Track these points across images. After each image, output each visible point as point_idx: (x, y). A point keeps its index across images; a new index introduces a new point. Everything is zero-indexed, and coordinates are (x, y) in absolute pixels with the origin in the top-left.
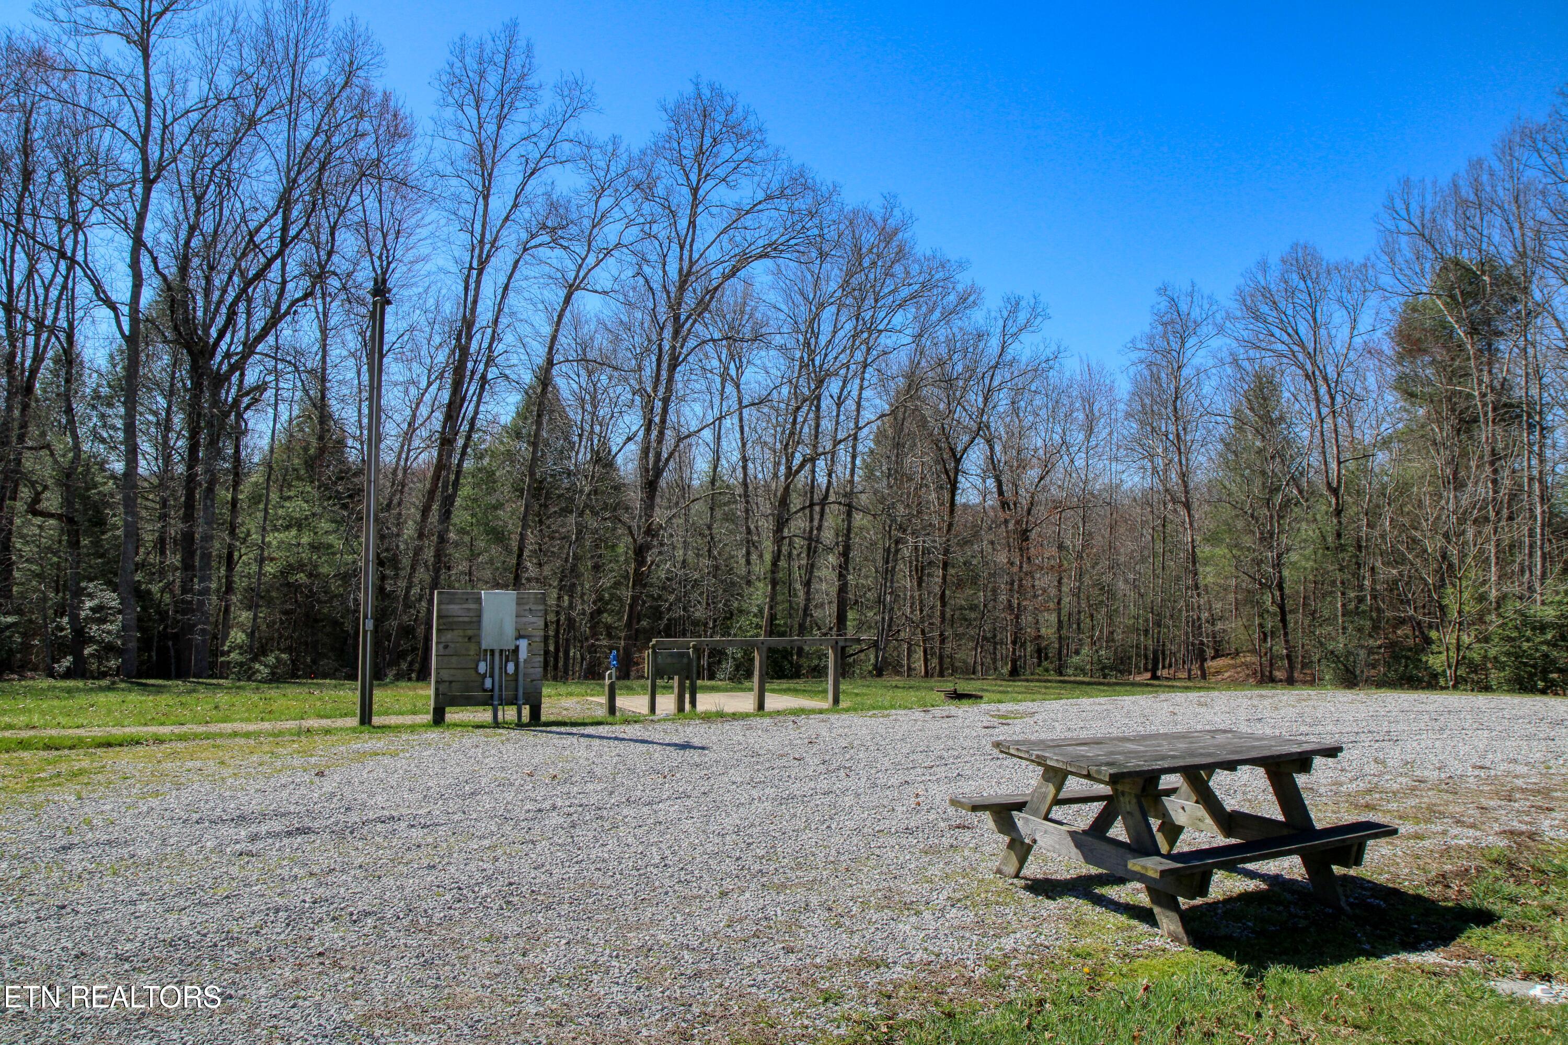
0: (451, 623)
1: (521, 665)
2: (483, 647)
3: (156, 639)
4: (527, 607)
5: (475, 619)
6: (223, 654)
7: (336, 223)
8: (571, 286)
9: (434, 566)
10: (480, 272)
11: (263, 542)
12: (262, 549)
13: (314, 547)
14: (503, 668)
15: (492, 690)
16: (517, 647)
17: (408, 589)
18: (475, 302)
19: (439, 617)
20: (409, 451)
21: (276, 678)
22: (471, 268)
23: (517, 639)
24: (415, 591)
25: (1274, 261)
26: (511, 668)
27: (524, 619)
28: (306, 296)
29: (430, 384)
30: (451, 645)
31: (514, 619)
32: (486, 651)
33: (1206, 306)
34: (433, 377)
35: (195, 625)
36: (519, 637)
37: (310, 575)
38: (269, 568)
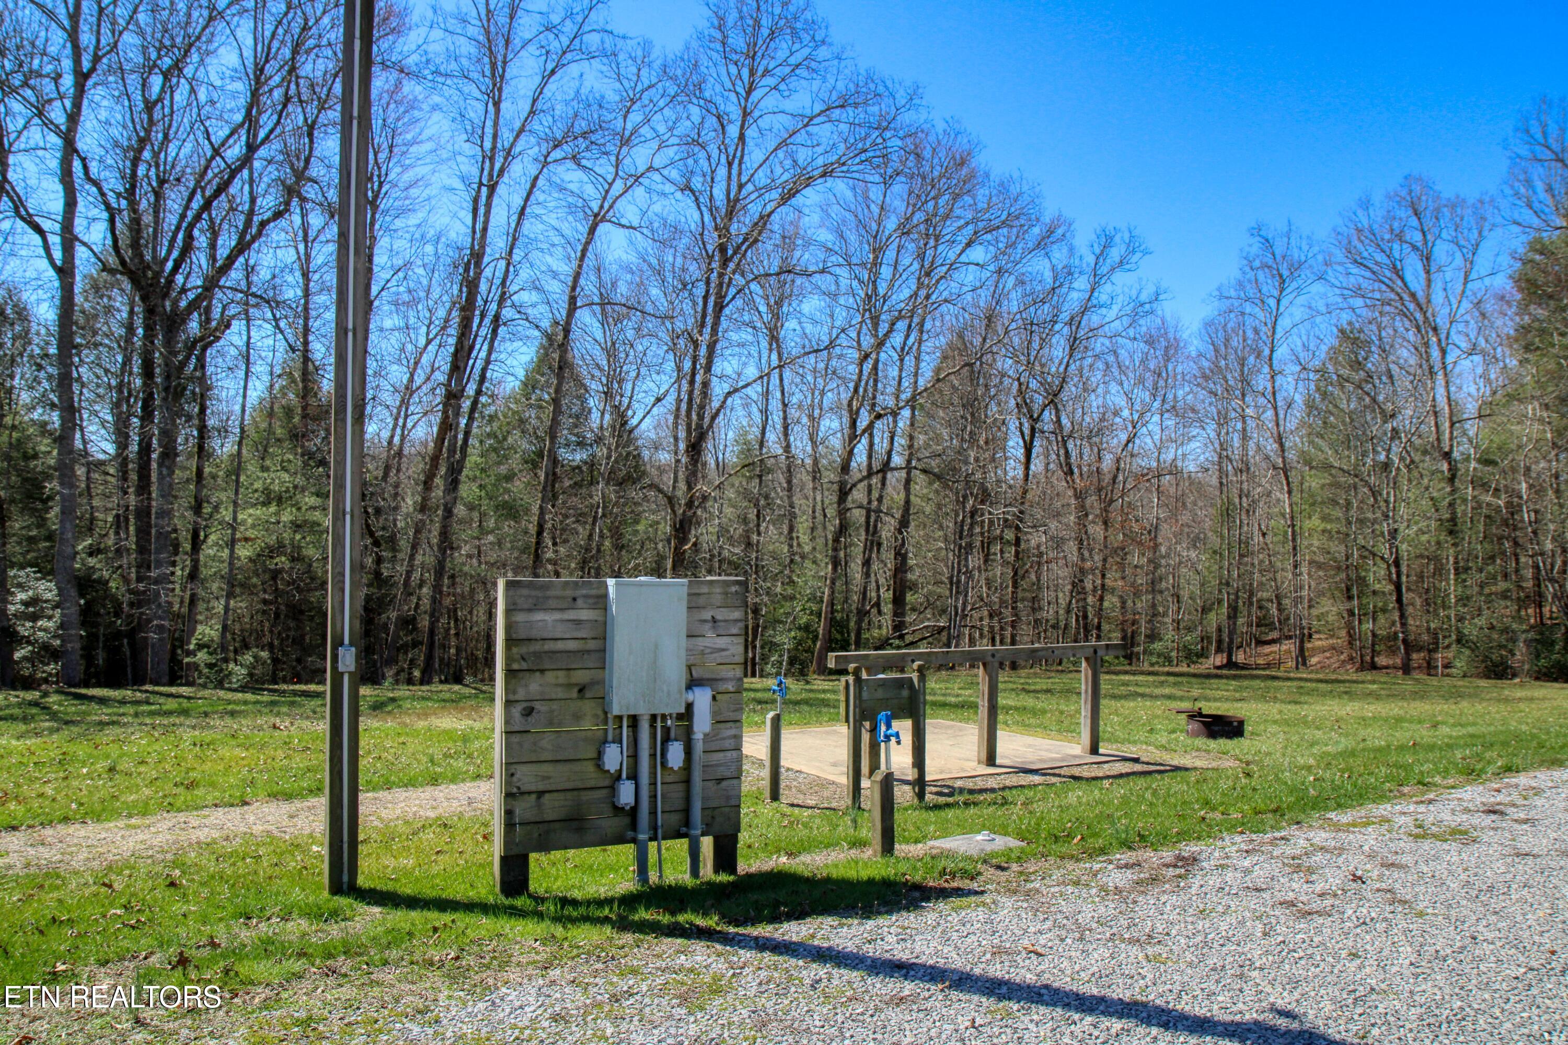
0: (538, 655)
1: (699, 747)
2: (616, 711)
3: (102, 639)
4: (707, 615)
5: (592, 645)
6: (189, 653)
7: (314, 122)
8: (596, 215)
9: (439, 546)
10: (492, 189)
11: (235, 519)
12: (234, 529)
13: (297, 526)
14: (659, 756)
15: (634, 810)
16: (689, 706)
17: (409, 573)
18: (485, 230)
19: (510, 641)
20: (406, 416)
21: (253, 684)
22: (481, 184)
23: (689, 687)
24: (416, 575)
25: (1378, 198)
26: (676, 755)
27: (700, 642)
28: (278, 215)
29: (429, 342)
30: (537, 705)
31: (684, 641)
32: (620, 718)
33: (1305, 247)
34: (434, 332)
35: (149, 621)
36: (693, 683)
37: (293, 560)
38: (244, 552)
